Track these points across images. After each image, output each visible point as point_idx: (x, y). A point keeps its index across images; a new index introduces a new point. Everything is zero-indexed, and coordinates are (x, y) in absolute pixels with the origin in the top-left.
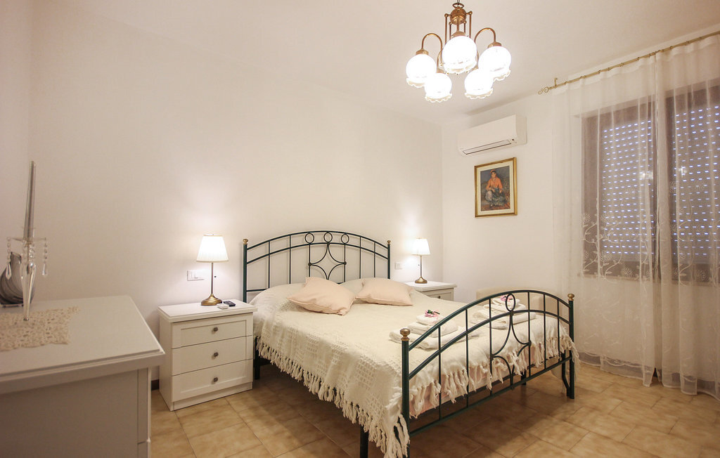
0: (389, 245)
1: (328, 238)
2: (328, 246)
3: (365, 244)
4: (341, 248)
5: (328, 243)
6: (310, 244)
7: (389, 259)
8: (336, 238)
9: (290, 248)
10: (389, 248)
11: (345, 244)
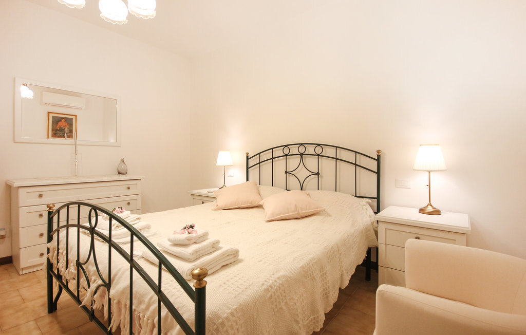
0: (379, 156)
1: (302, 150)
2: (302, 157)
3: (343, 155)
4: (315, 159)
5: (301, 155)
6: (286, 155)
7: (378, 173)
8: (310, 150)
9: (272, 159)
10: (378, 160)
11: (318, 155)
